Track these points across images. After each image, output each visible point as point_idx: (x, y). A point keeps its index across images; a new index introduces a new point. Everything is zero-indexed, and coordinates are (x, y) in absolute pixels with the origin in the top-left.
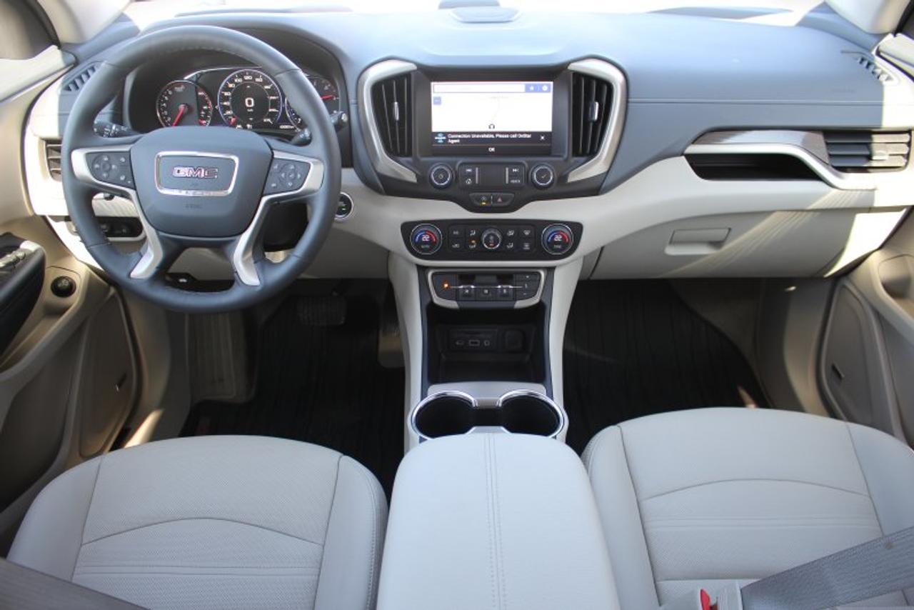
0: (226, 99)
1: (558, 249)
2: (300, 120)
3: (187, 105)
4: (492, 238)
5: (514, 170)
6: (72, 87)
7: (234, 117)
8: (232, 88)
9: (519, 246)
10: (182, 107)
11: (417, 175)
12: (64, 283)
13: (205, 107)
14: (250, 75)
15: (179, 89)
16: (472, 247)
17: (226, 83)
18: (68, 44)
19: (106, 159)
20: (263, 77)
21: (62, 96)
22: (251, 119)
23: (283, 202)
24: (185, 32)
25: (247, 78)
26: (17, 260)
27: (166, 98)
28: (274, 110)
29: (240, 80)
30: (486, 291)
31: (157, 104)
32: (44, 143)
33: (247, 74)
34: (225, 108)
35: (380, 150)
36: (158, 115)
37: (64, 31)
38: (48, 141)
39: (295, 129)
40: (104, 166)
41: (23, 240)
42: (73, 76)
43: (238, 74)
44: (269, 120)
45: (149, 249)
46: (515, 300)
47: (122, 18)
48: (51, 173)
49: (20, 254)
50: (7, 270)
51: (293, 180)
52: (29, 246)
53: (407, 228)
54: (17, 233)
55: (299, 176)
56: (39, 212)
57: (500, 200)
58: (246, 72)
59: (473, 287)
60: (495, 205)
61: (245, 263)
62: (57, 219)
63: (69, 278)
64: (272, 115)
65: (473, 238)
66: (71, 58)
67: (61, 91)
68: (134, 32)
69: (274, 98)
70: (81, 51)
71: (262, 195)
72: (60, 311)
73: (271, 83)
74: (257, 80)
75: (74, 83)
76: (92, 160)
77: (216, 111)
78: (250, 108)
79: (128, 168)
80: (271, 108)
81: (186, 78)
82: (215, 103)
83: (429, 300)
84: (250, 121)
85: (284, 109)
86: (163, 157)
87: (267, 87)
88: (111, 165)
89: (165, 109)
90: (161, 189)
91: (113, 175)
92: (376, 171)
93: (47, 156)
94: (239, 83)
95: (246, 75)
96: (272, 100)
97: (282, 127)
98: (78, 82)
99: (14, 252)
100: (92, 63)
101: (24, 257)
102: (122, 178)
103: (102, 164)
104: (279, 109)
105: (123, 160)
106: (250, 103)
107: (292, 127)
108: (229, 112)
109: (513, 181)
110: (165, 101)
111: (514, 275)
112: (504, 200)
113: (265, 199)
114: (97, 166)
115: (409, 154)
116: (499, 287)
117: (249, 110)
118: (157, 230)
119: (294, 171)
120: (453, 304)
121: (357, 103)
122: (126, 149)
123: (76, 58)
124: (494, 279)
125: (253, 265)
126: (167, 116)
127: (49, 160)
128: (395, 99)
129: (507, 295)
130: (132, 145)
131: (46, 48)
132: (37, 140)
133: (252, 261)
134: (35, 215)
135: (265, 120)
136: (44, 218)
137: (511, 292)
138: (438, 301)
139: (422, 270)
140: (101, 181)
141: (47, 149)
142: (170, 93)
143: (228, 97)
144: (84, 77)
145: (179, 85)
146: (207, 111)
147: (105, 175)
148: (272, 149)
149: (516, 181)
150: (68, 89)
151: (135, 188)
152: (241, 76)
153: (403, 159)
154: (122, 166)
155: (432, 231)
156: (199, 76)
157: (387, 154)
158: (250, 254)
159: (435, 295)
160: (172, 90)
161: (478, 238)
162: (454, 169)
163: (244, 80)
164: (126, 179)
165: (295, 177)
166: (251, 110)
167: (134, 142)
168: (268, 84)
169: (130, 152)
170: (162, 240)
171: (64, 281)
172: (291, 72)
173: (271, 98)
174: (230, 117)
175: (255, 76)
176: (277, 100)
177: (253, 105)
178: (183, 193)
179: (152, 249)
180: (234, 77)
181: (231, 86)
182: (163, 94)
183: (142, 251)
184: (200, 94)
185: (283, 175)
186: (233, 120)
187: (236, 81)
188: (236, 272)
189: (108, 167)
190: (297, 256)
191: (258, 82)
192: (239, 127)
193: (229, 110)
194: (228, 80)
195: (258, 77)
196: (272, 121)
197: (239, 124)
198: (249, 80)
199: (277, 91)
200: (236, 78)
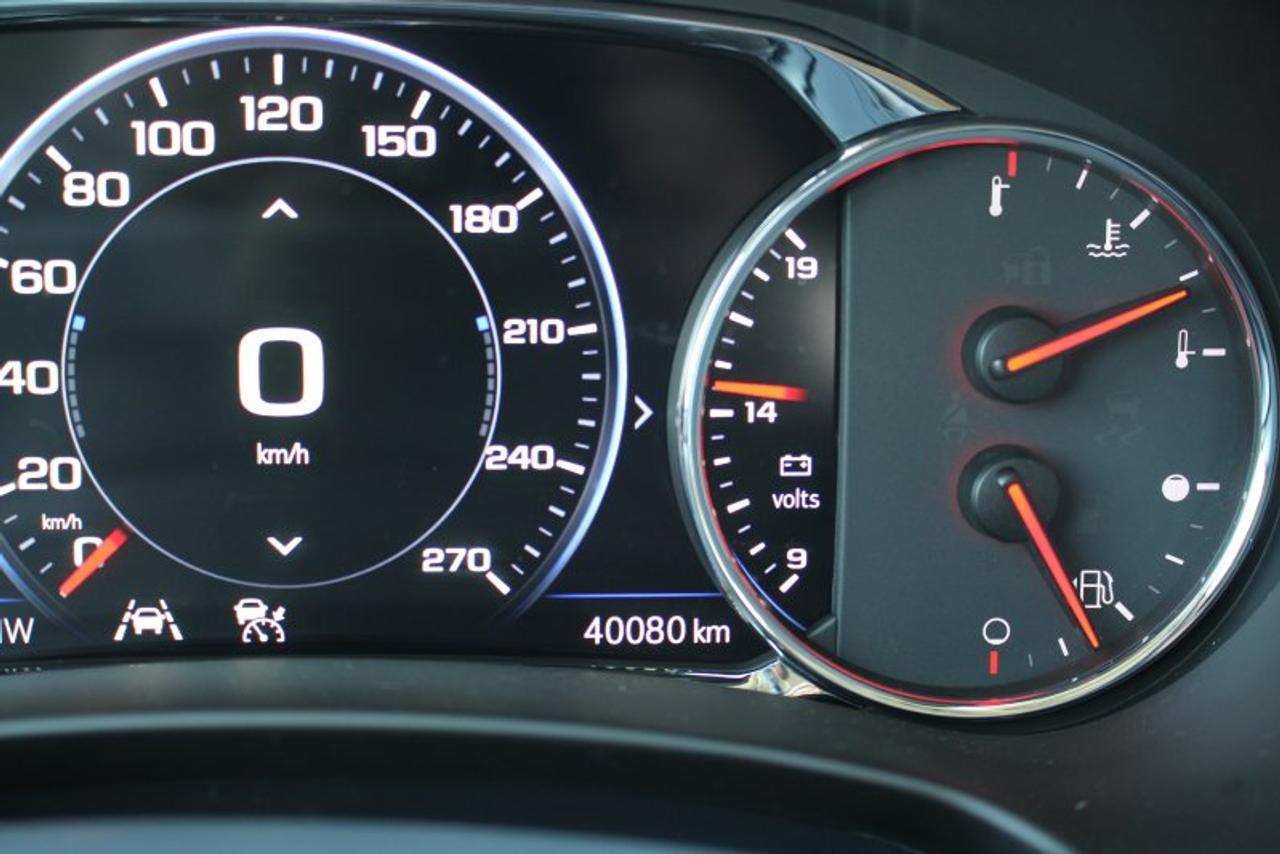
0: (30, 328)
8: (101, 217)
14: (296, 85)
17: (38, 161)
20: (445, 111)
22: (285, 547)
25: (261, 114)
28: (525, 457)
29: (191, 139)
33: (279, 69)
43: (169, 73)
44: (475, 558)
58: (261, 56)
69: (548, 331)
73: (533, 180)
74: (378, 138)
78: (280, 432)
80: (509, 437)
84: (270, 559)
87: (482, 219)
94: (183, 163)
95: (261, 84)
96: (526, 359)
104: (584, 446)
106: (285, 374)
108: (43, 472)
117: (264, 456)
135: (436, 558)
143: (51, 308)
152: (209, 89)
163: (235, 138)
166: (299, 452)
173: (517, 331)
175: (361, 95)
176: (572, 348)
177: (312, 397)
181: (83, 189)
187: (145, 138)
191: (379, 166)
192: (148, 620)
193: (54, 445)
194: (61, 138)
195: (395, 111)
196: (498, 567)
197: (147, 600)
198: (288, 141)
199: (584, 266)
200: (150, 112)
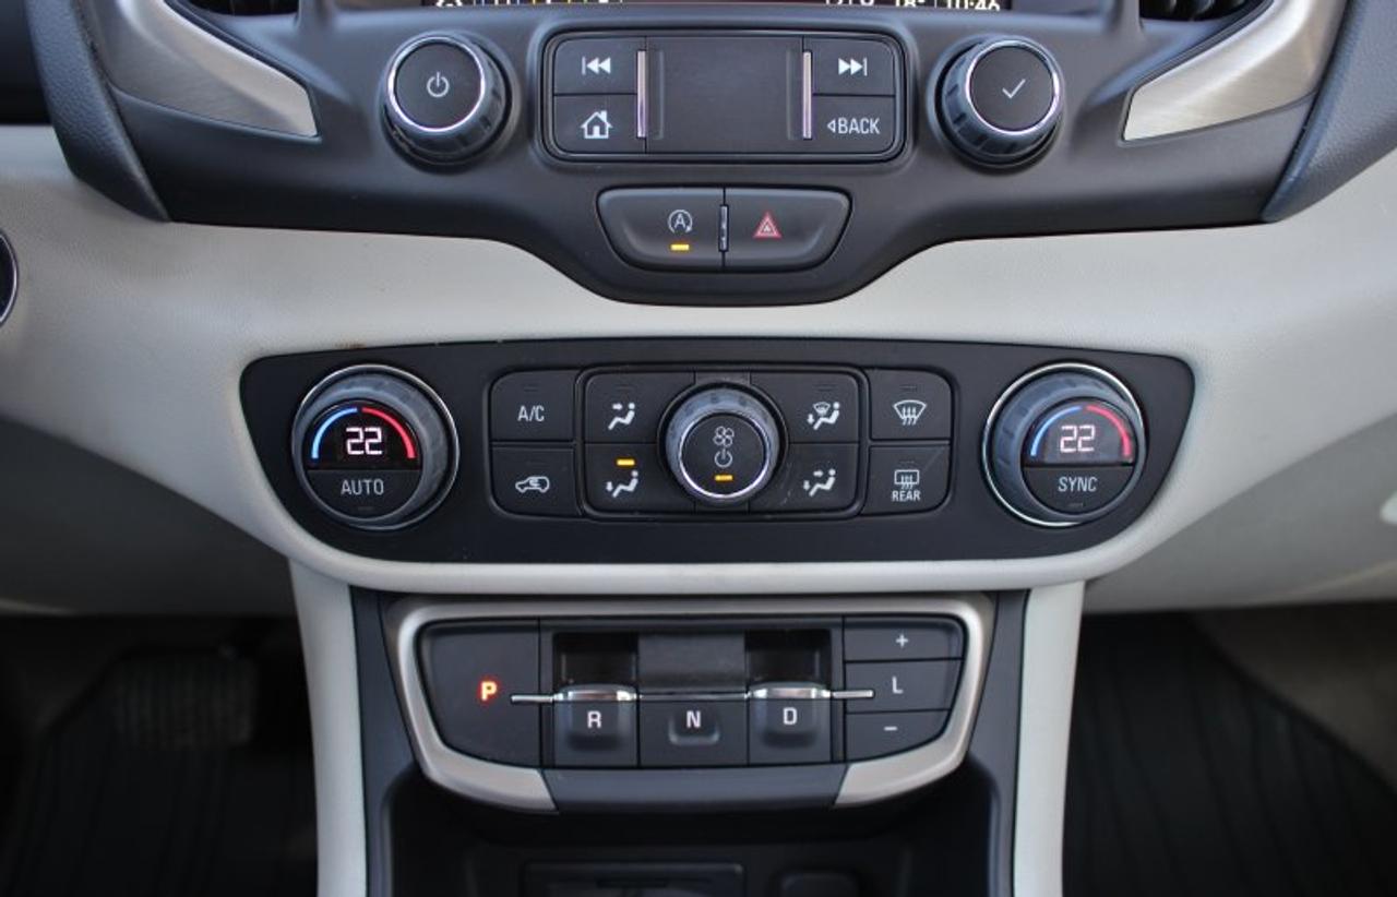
1: (1077, 495)
4: (724, 436)
5: (843, 67)
9: (863, 481)
11: (323, 106)
16: (615, 490)
30: (694, 719)
46: (842, 757)
57: (767, 229)
59: (624, 695)
60: (739, 254)
65: (624, 441)
83: (402, 763)
109: (839, 126)
111: (836, 634)
112: (792, 230)
116: (761, 693)
120: (524, 786)
124: (731, 656)
129: (796, 739)
137: (821, 721)
138: (448, 769)
139: (374, 607)
149: (856, 127)
159: (435, 739)
161: (650, 442)
162: (519, 60)
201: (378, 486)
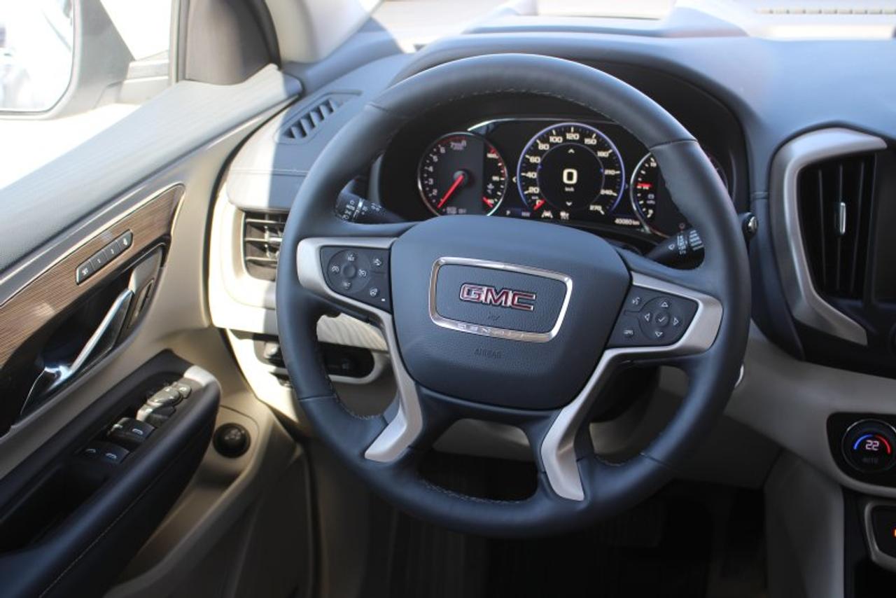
0: (532, 167)
2: (651, 212)
3: (467, 173)
6: (295, 131)
7: (541, 198)
8: (544, 151)
10: (459, 175)
11: (869, 334)
12: (234, 435)
13: (495, 178)
14: (575, 132)
15: (458, 146)
17: (535, 142)
18: (292, 63)
19: (350, 258)
20: (598, 137)
21: (280, 146)
22: (569, 204)
23: (641, 362)
24: (507, 64)
25: (569, 136)
26: (179, 398)
27: (435, 158)
28: (609, 192)
29: (559, 140)
31: (420, 165)
32: (244, 215)
33: (572, 129)
34: (528, 183)
35: (805, 283)
36: (420, 186)
37: (290, 43)
38: (250, 213)
39: (641, 226)
40: (346, 269)
41: (188, 365)
42: (296, 115)
43: (556, 129)
44: (599, 208)
45: (400, 412)
47: (369, 25)
48: (247, 262)
49: (184, 389)
50: (163, 414)
51: (663, 328)
52: (197, 376)
53: (838, 423)
54: (182, 351)
55: (676, 321)
56: (218, 322)
58: (569, 127)
61: (562, 458)
62: (241, 335)
63: (244, 429)
64: (605, 201)
66: (297, 85)
67: (280, 139)
68: (391, 50)
69: (612, 172)
70: (311, 74)
71: (606, 347)
72: (226, 479)
73: (611, 148)
74: (587, 141)
75: (299, 125)
76: (329, 258)
77: (512, 186)
78: (569, 186)
79: (384, 277)
80: (606, 188)
81: (470, 129)
82: (512, 173)
84: (567, 206)
85: (626, 192)
86: (447, 264)
87: (602, 154)
88: (357, 270)
89: (430, 175)
90: (436, 319)
91: (359, 286)
92: (792, 317)
93: (245, 236)
94: (557, 143)
95: (570, 132)
96: (609, 176)
97: (618, 221)
98: (305, 124)
99: (175, 383)
100: (328, 94)
101: (190, 393)
102: (373, 292)
103: (343, 267)
104: (617, 191)
105: (377, 262)
106: (571, 177)
107: (636, 223)
108: (533, 190)
110: (432, 163)
113: (609, 355)
114: (335, 268)
115: (858, 294)
117: (567, 189)
118: (418, 384)
119: (668, 313)
121: (768, 198)
122: (384, 244)
123: (303, 85)
125: (575, 464)
126: (432, 188)
127: (245, 243)
128: (841, 197)
130: (395, 239)
131: (261, 69)
132: (233, 209)
133: (574, 458)
134: (211, 325)
135: (592, 208)
136: (223, 332)
138: (878, 557)
139: (853, 500)
140: (339, 293)
141: (246, 225)
142: (443, 150)
143: (536, 164)
144: (314, 117)
145: (458, 139)
146: (497, 184)
147: (346, 284)
148: (629, 269)
150: (290, 134)
151: (391, 311)
152: (562, 132)
153: (844, 302)
154: (375, 272)
155: (886, 435)
156: (491, 127)
157: (815, 288)
158: (571, 445)
159: (876, 548)
160: (447, 146)
163: (565, 140)
164: (378, 294)
165: (669, 323)
166: (572, 189)
167: (398, 234)
168: (605, 149)
169: (390, 249)
170: (424, 401)
171: (234, 432)
172: (682, 144)
173: (608, 172)
174: (533, 198)
175: (585, 134)
176: (616, 175)
177: (574, 181)
178: (474, 329)
179: (404, 412)
180: (550, 133)
181: (542, 147)
182: (431, 151)
183: (386, 414)
184: (490, 156)
185: (647, 317)
186: (538, 202)
187: (552, 139)
188: (545, 473)
189: (352, 272)
190: (653, 459)
191: (587, 145)
192: (547, 214)
193: (534, 185)
194: (539, 138)
195: (590, 136)
196: (603, 209)
197: (547, 210)
198: (574, 141)
199: (619, 162)
200: (552, 135)
201: (876, 461)
